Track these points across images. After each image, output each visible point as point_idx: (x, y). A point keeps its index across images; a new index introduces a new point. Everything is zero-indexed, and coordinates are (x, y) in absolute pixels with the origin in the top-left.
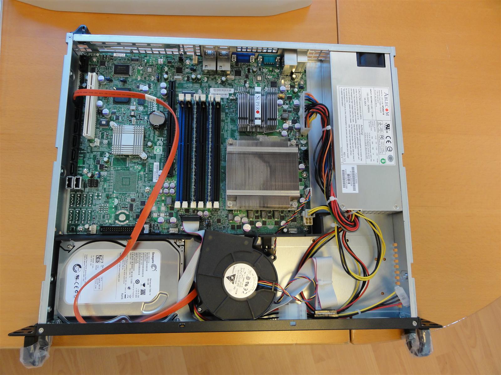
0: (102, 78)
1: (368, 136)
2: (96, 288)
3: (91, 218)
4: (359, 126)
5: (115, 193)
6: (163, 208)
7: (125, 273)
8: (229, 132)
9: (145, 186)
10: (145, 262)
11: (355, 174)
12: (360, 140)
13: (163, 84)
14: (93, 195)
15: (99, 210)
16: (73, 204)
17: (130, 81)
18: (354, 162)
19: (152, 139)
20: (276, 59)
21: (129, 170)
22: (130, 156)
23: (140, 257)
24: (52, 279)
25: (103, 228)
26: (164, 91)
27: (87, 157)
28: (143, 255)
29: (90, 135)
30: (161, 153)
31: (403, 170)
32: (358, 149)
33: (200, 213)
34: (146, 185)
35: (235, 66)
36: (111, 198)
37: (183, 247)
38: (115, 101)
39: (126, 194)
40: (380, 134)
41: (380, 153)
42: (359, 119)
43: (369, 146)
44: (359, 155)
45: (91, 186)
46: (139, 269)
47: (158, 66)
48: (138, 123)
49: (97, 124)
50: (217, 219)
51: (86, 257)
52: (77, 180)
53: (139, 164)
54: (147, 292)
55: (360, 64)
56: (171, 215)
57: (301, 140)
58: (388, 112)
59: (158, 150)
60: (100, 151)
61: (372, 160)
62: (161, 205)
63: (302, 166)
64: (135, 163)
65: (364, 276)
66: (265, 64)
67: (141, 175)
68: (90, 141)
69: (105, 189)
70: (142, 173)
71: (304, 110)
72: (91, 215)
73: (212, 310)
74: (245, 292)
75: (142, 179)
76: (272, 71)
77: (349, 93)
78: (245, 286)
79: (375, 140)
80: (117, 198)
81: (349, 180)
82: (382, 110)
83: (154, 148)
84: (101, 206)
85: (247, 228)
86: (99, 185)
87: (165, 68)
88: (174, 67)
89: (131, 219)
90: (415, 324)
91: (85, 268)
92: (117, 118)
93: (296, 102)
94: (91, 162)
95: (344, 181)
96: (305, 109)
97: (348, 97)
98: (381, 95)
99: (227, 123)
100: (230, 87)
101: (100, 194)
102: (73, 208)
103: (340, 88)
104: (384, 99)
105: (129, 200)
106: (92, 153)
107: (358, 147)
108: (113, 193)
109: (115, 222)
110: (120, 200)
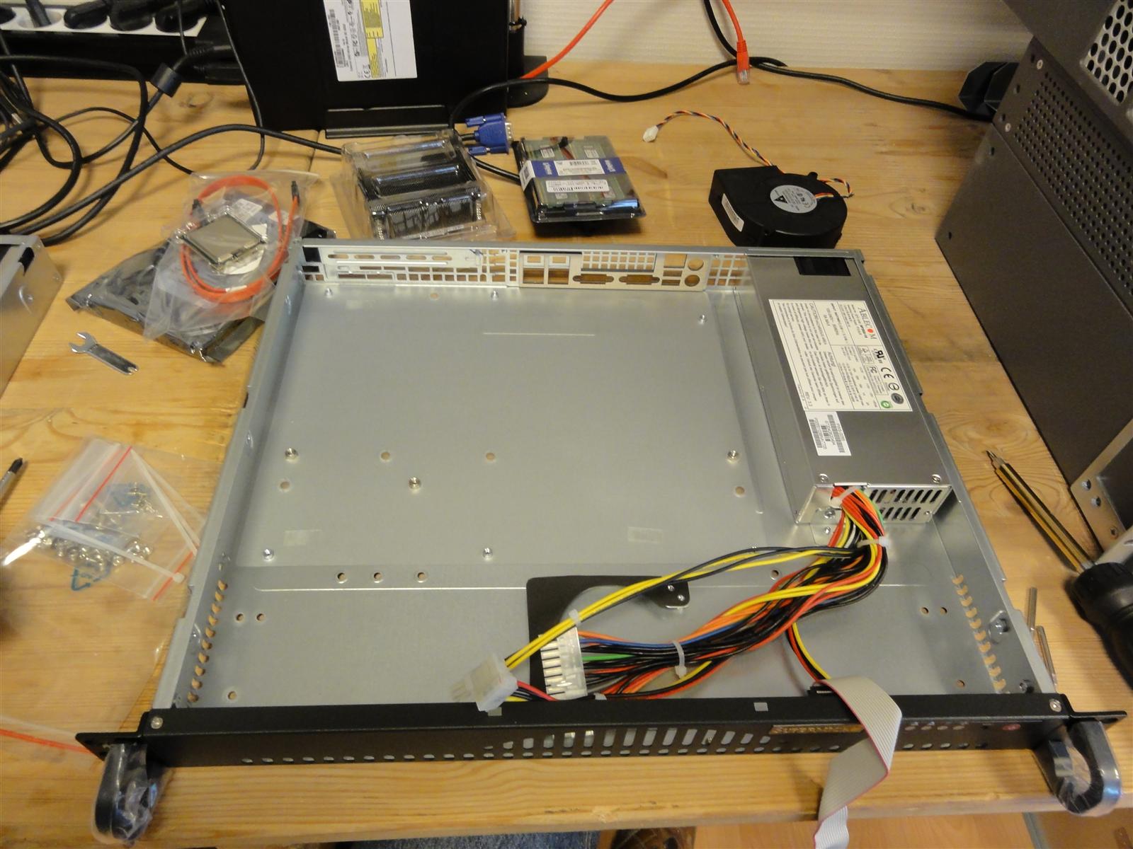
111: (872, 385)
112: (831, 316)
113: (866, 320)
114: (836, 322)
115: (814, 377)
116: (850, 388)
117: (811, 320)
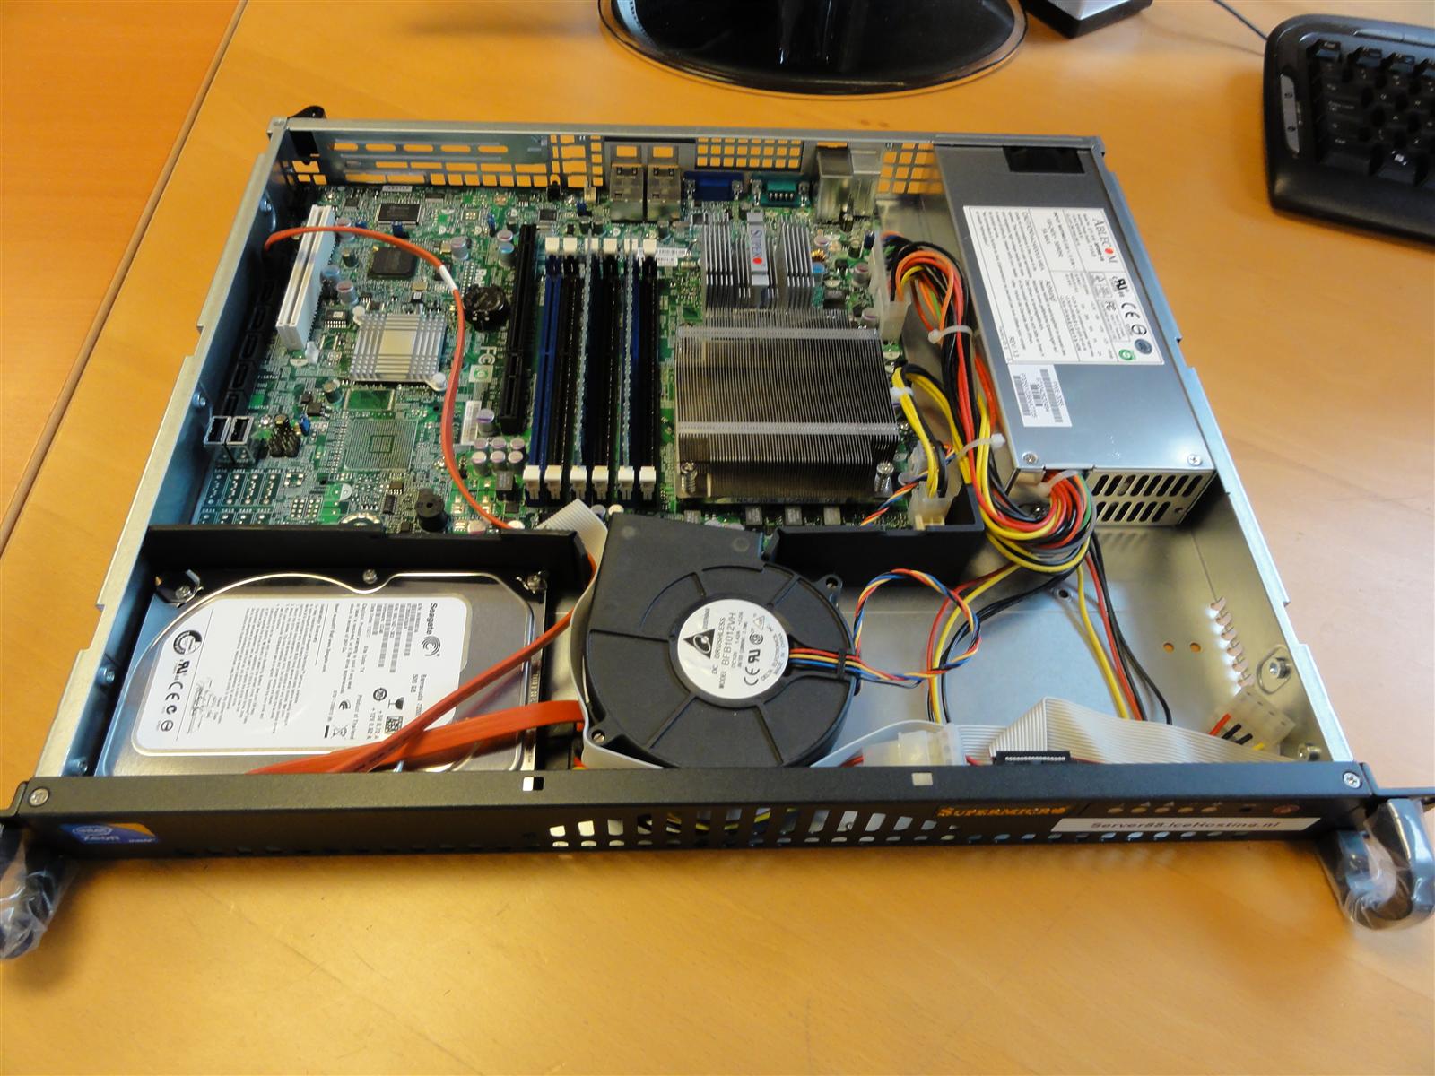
1: (1072, 303)
4: (1041, 284)
5: (346, 472)
9: (437, 455)
11: (1053, 384)
12: (1050, 312)
13: (505, 233)
14: (278, 478)
15: (292, 513)
16: (216, 499)
17: (417, 235)
18: (1044, 359)
20: (798, 186)
21: (393, 416)
22: (400, 386)
26: (508, 249)
27: (279, 389)
29: (295, 325)
30: (490, 379)
32: (1049, 329)
34: (439, 451)
36: (332, 483)
38: (372, 272)
39: (378, 473)
40: (1104, 298)
41: (1114, 337)
42: (1038, 269)
43: (1079, 323)
44: (1053, 342)
45: (278, 455)
48: (431, 315)
49: (316, 319)
52: (240, 426)
53: (424, 405)
55: (1015, 167)
58: (1112, 255)
59: (480, 374)
60: (318, 374)
61: (1096, 354)
62: (481, 499)
64: (412, 402)
66: (770, 200)
67: (426, 429)
68: (293, 354)
70: (430, 425)
74: (751, 679)
75: (428, 439)
76: (790, 215)
77: (999, 220)
78: (749, 661)
79: (1093, 313)
80: (351, 483)
81: (1037, 397)
82: (1096, 250)
83: (469, 369)
84: (299, 504)
86: (301, 451)
87: (510, 210)
88: (535, 210)
90: (1352, 780)
92: (375, 307)
94: (288, 399)
95: (1024, 402)
98: (1085, 223)
101: (301, 476)
102: (212, 508)
103: (975, 212)
104: (1096, 232)
105: (384, 487)
106: (294, 380)
107: (1048, 326)
108: (341, 470)
110: (359, 489)
111: (1108, 327)
112: (1052, 230)
113: (1103, 235)
114: (1059, 238)
115: (1023, 316)
116: (1075, 331)
117: (1024, 236)
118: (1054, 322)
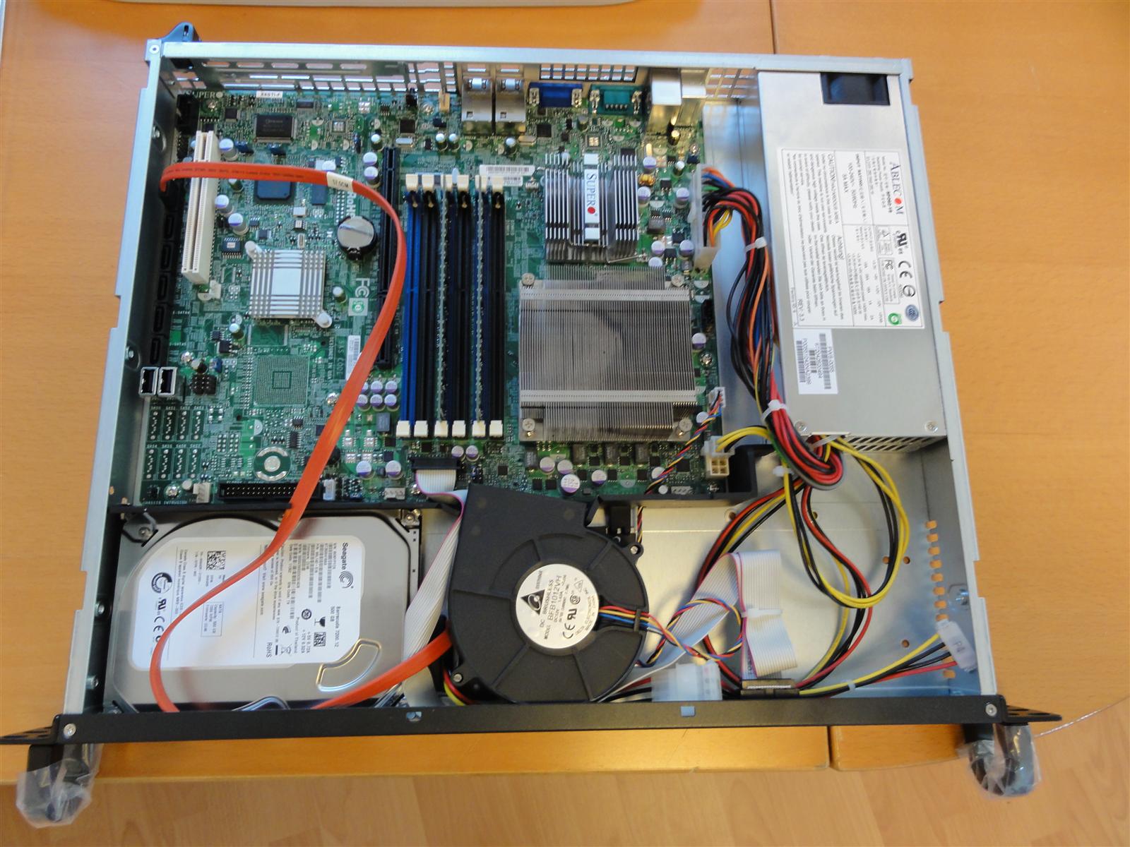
0: (228, 144)
1: (857, 261)
2: (205, 630)
3: (198, 467)
4: (834, 239)
5: (257, 408)
6: (370, 441)
7: (277, 594)
8: (525, 264)
9: (327, 391)
10: (325, 568)
11: (828, 349)
12: (837, 271)
13: (371, 156)
14: (203, 413)
15: (218, 448)
16: (156, 434)
17: (293, 152)
18: (825, 323)
19: (344, 282)
20: (631, 97)
21: (289, 352)
22: (292, 322)
23: (313, 554)
24: (102, 610)
25: (225, 489)
26: (373, 172)
27: (192, 325)
28: (322, 549)
29: (197, 271)
30: (365, 313)
31: (943, 340)
32: (833, 291)
33: (457, 451)
34: (329, 387)
35: (537, 116)
36: (247, 419)
37: (418, 531)
38: (258, 197)
39: (282, 408)
40: (885, 256)
41: (887, 300)
42: (834, 221)
43: (859, 284)
44: (835, 305)
45: (199, 392)
46: (311, 584)
47: (357, 118)
48: (312, 246)
49: (215, 249)
50: (498, 465)
51: (183, 555)
52: (167, 375)
53: (314, 339)
54: (330, 640)
55: (829, 99)
56: (388, 457)
57: (696, 279)
58: (900, 205)
59: (358, 307)
60: (223, 309)
61: (869, 318)
62: (365, 433)
63: (699, 338)
64: (303, 337)
65: (859, 597)
66: (606, 109)
67: (317, 364)
68: (200, 288)
69: (232, 398)
70: (319, 360)
71: (701, 206)
72: (199, 460)
73: (487, 680)
74: (568, 633)
75: (319, 374)
76: (624, 125)
77: (806, 163)
78: (569, 619)
79: (872, 272)
80: (261, 419)
81: (813, 364)
82: (886, 201)
83: (348, 302)
84: (222, 439)
85: (571, 483)
86: (218, 388)
87: (373, 121)
88: (395, 120)
89: (293, 467)
90: (991, 710)
91: (181, 581)
92: (263, 237)
93: (680, 192)
94: (201, 336)
95: (802, 367)
96: (704, 203)
97: (804, 172)
98: (882, 167)
99: (521, 243)
100: (526, 162)
101: (221, 410)
102: (155, 443)
103: (785, 152)
104: (890, 177)
105: (288, 423)
106: (204, 315)
107: (833, 287)
108: (252, 406)
109: (254, 476)
110: (268, 423)
111: (883, 289)
112: (852, 176)
114: (857, 185)
115: (813, 276)
116: (855, 293)
117: (826, 183)
118: (838, 282)
